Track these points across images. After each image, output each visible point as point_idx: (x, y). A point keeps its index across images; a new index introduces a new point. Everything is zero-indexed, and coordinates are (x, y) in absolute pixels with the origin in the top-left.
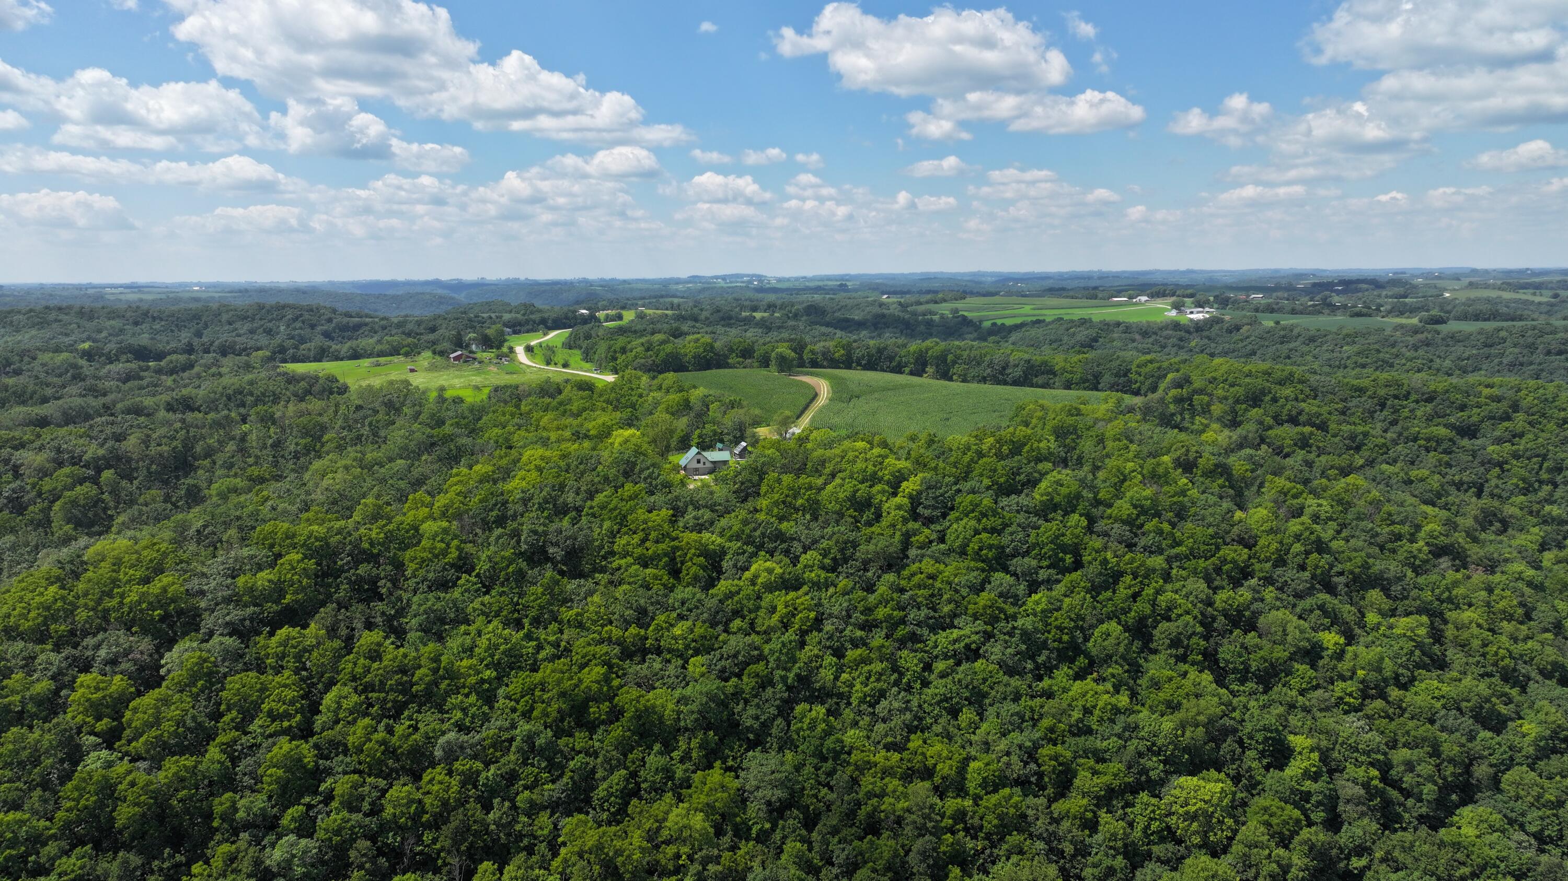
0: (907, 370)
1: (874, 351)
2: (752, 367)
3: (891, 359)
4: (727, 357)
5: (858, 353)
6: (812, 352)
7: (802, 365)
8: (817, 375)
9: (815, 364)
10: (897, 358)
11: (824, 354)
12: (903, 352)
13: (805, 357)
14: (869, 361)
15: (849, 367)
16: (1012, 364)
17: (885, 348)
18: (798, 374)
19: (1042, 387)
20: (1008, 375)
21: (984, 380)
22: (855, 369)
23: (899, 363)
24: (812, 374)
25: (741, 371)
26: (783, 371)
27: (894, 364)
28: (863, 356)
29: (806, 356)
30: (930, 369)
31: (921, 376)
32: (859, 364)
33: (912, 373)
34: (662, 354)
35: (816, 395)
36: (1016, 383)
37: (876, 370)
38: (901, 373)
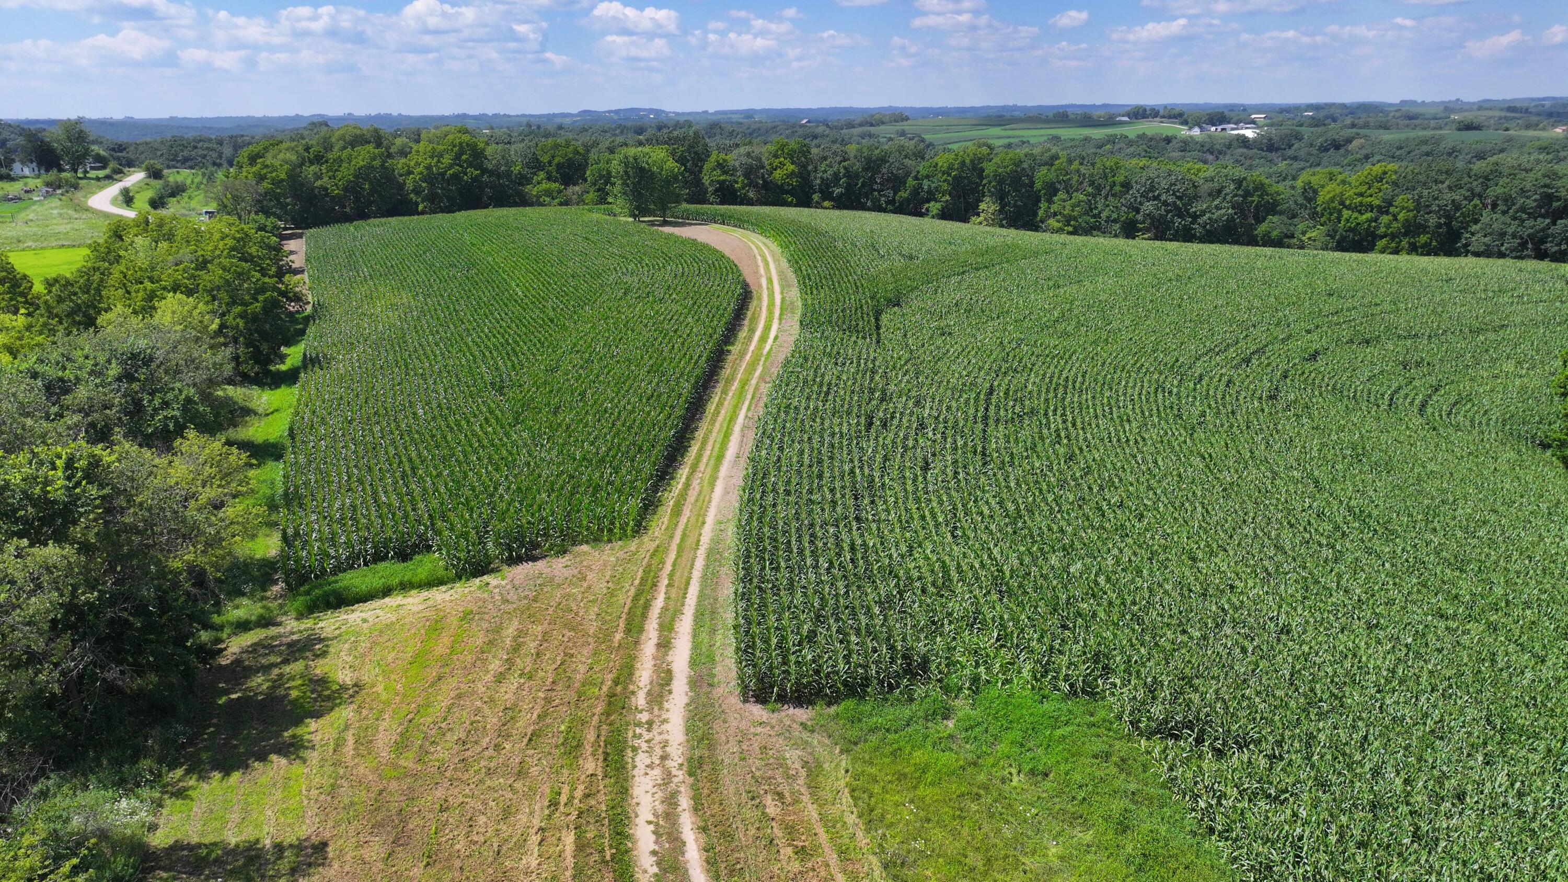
0: (934, 207)
1: (858, 166)
2: (581, 201)
3: (897, 182)
4: (524, 179)
5: (824, 172)
6: (721, 166)
7: (699, 197)
8: (740, 223)
9: (728, 195)
10: (910, 182)
11: (749, 172)
12: (923, 168)
13: (706, 180)
14: (849, 187)
15: (804, 201)
16: (1205, 188)
17: (883, 160)
18: (685, 220)
19: (1278, 243)
20: (1195, 217)
21: (1130, 230)
22: (818, 206)
23: (916, 191)
24: (724, 220)
25: (551, 212)
26: (644, 211)
27: (904, 194)
28: (836, 176)
29: (709, 177)
30: (988, 206)
31: (965, 220)
32: (826, 195)
33: (945, 215)
34: (346, 172)
35: (745, 297)
36: (1214, 236)
37: (864, 208)
38: (919, 214)
